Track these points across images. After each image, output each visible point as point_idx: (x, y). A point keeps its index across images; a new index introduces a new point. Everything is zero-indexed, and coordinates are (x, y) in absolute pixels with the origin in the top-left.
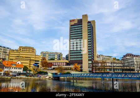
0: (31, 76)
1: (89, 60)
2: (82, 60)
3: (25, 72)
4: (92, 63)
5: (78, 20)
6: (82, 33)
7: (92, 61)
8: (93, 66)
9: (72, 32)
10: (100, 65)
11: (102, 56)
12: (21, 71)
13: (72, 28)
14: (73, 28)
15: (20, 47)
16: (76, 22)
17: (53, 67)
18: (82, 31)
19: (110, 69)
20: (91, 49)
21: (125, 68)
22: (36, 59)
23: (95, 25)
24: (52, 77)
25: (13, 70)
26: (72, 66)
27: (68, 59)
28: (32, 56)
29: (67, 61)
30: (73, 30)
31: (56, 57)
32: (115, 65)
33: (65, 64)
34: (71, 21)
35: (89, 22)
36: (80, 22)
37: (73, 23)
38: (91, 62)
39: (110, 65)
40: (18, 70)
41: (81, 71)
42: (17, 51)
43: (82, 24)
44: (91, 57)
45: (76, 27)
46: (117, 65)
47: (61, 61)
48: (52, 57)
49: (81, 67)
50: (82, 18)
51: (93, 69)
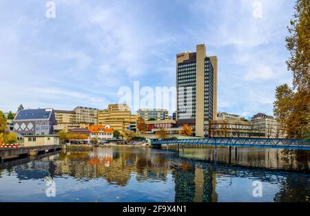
0: (122, 144)
1: (205, 120)
2: (195, 119)
3: (115, 138)
4: (210, 124)
5: (190, 54)
6: (195, 78)
7: (210, 122)
8: (210, 128)
9: (181, 76)
10: (220, 126)
11: (225, 114)
12: (111, 137)
13: (181, 68)
14: (183, 68)
15: (109, 106)
16: (187, 58)
17: (153, 130)
18: (195, 74)
19: (234, 133)
20: (208, 99)
21: (254, 132)
22: (132, 120)
23: (216, 65)
24: (150, 145)
25: (101, 136)
26: (180, 129)
27: (174, 119)
28: (126, 117)
29: (174, 122)
30: (182, 72)
31: (159, 117)
32: (241, 127)
33: (170, 125)
34: (178, 56)
35: (207, 59)
36: (193, 57)
37: (181, 60)
38: (207, 123)
39: (234, 127)
40: (107, 137)
41: (194, 135)
42: (106, 111)
43: (195, 62)
44: (208, 115)
45: (186, 67)
46: (244, 127)
47: (166, 121)
48: (152, 116)
49: (194, 130)
50: (195, 51)
51: (210, 132)
